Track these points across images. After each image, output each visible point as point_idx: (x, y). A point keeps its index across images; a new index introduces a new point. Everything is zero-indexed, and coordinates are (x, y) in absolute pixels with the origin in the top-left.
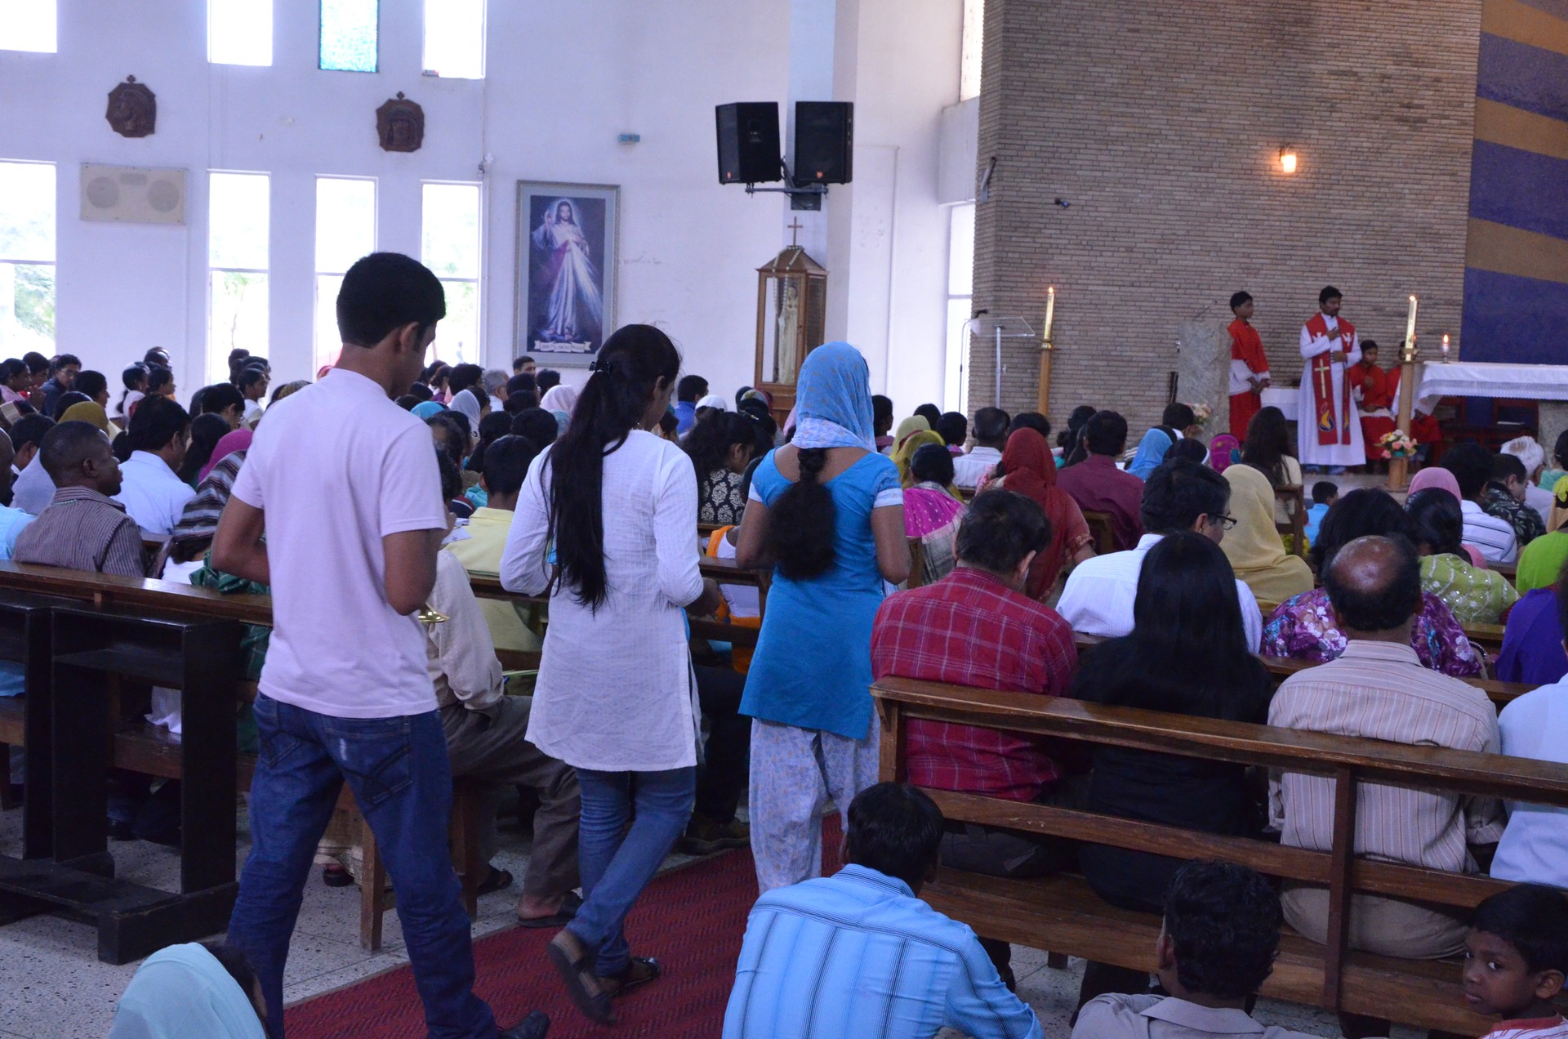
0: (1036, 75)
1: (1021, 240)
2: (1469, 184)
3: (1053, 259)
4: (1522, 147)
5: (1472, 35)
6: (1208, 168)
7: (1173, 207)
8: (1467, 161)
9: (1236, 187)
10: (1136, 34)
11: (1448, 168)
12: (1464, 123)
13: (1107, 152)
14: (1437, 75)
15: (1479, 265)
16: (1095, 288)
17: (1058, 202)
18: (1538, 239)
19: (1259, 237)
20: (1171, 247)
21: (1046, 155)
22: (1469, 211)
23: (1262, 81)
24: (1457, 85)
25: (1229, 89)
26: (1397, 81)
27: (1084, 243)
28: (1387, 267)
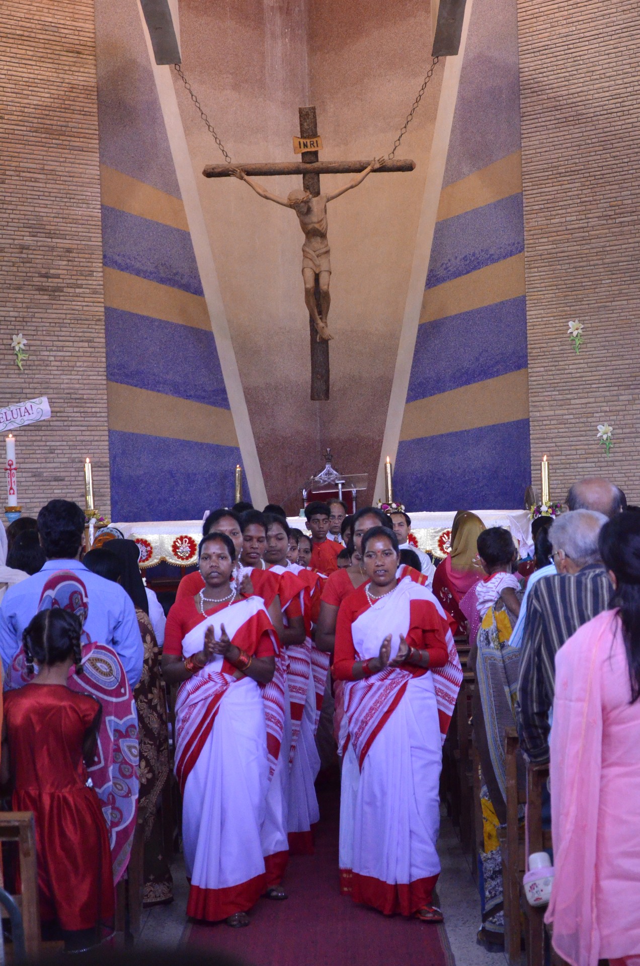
2: (104, 350)
4: (145, 313)
5: (94, 208)
8: (101, 327)
11: (86, 335)
12: (95, 292)
14: (67, 246)
15: (119, 427)
18: (169, 399)
22: (107, 376)
24: (87, 256)
26: (35, 252)
28: (41, 433)
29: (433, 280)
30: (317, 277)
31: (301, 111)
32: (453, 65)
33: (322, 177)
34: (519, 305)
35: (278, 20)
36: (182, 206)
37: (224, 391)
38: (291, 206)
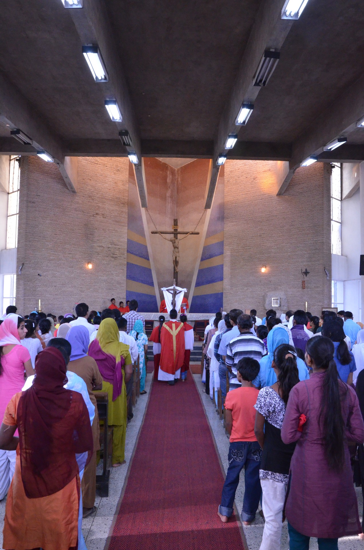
0: (33, 244)
1: (30, 284)
2: (126, 272)
3: (37, 289)
4: (136, 264)
5: (125, 239)
6: (72, 267)
7: (65, 276)
8: (126, 267)
9: (78, 272)
10: (56, 235)
11: (122, 268)
12: (125, 258)
13: (50, 263)
14: (119, 248)
15: (129, 290)
16: (48, 296)
17: (39, 275)
18: (140, 284)
19: (84, 283)
20: (64, 286)
21: (35, 263)
22: (126, 278)
23: (84, 247)
24: (123, 250)
25: (77, 249)
26: (111, 249)
27: (45, 285)
28: (111, 290)
29: (202, 260)
30: (176, 258)
31: (174, 219)
32: (209, 211)
33: (179, 235)
34: (222, 266)
35: (170, 199)
36: (146, 240)
37: (153, 283)
38: (171, 241)
